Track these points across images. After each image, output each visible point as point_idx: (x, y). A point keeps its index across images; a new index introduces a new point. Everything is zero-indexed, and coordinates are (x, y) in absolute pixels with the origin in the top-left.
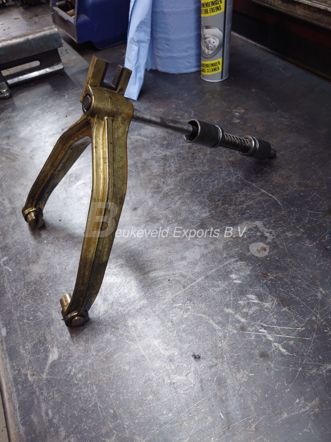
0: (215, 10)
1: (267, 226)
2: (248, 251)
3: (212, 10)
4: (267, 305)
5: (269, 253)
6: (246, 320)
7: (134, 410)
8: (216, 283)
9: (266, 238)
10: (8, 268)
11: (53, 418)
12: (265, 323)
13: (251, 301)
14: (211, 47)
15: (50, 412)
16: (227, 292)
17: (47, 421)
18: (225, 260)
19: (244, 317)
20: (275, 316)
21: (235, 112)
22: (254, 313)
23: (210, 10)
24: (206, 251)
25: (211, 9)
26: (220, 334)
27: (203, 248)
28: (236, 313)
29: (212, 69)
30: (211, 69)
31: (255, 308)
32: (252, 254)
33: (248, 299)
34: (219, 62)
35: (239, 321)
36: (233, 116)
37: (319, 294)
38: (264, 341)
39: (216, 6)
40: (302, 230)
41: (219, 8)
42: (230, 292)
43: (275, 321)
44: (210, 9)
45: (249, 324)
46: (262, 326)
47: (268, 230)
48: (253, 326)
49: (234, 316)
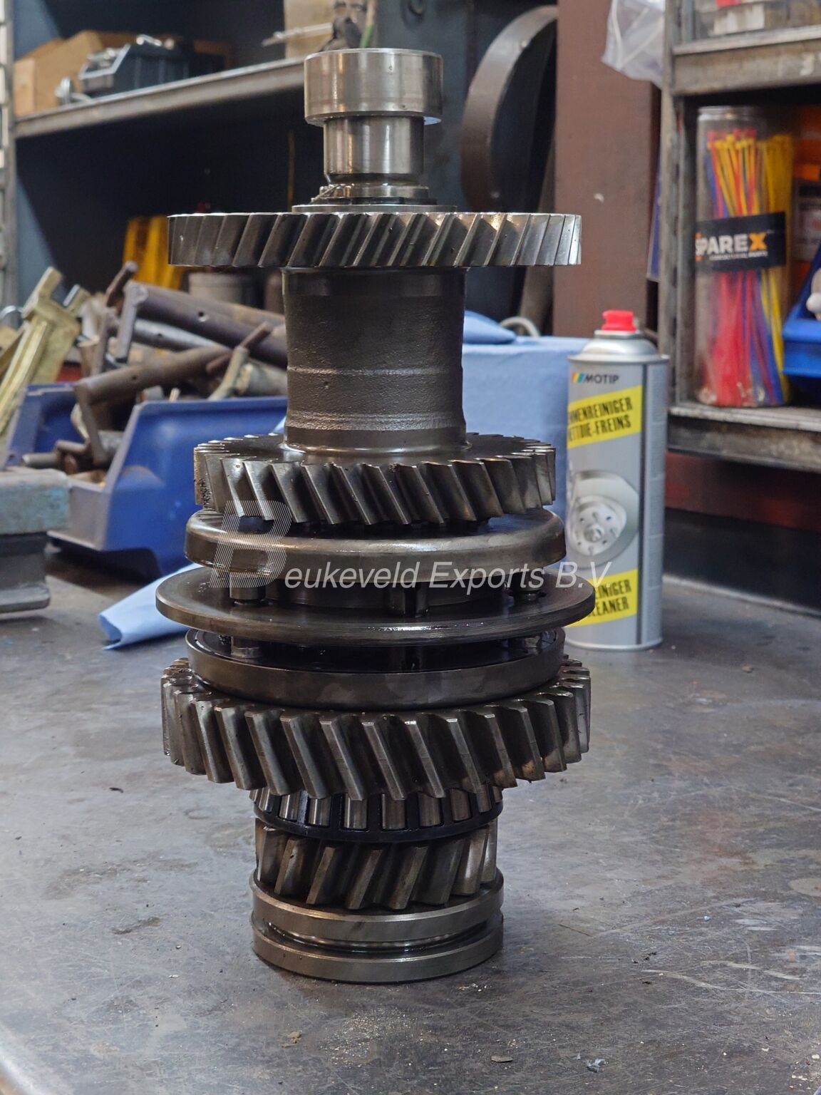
0: (613, 427)
3: (604, 427)
14: (599, 532)
23: (597, 427)
25: (599, 424)
29: (604, 604)
34: (627, 583)
39: (615, 415)
41: (624, 422)
44: (596, 423)
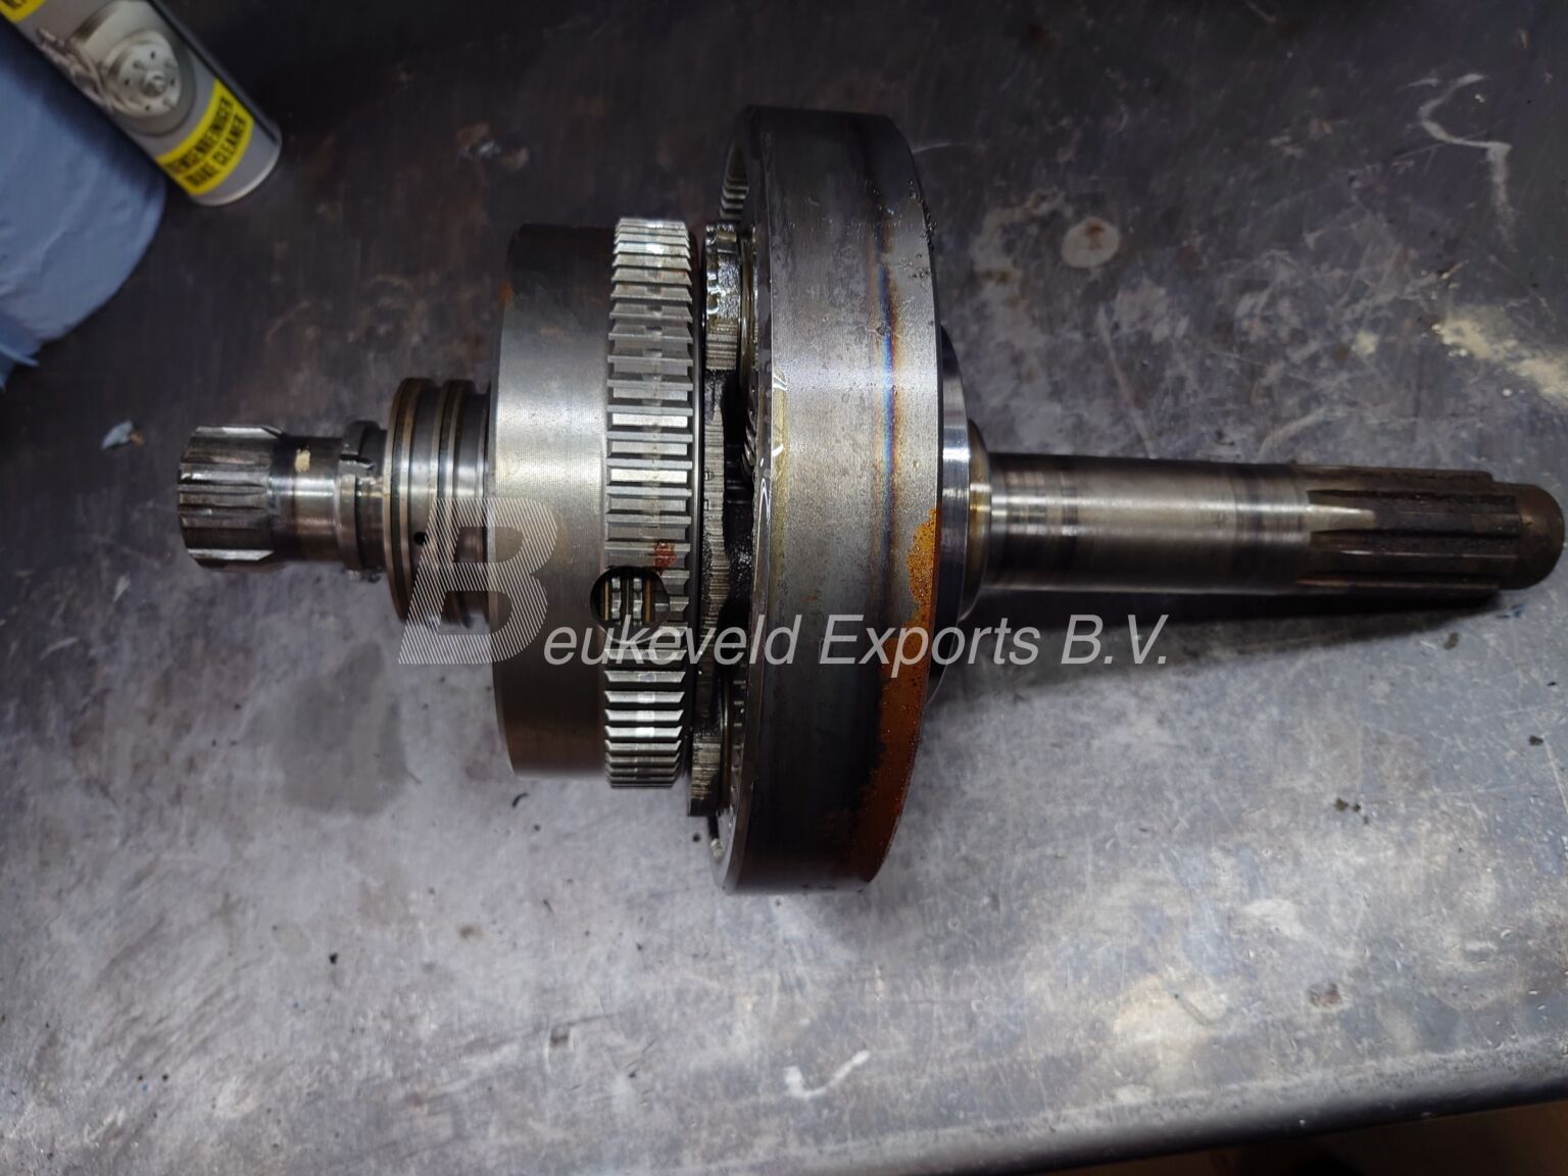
1: (1014, 199)
2: (1085, 271)
4: (1283, 275)
5: (1112, 222)
6: (1314, 338)
7: (1518, 691)
8: (1166, 384)
9: (1055, 214)
10: (846, 1069)
11: (1494, 936)
12: (1340, 296)
13: (1257, 311)
15: (1474, 946)
16: (1208, 362)
17: (1501, 958)
18: (1094, 339)
19: (1304, 341)
20: (1325, 267)
21: (474, 150)
22: (1300, 315)
24: (1042, 383)
26: (1340, 412)
27: (1026, 388)
28: (1286, 359)
30: (227, 145)
31: (1284, 306)
32: (1098, 266)
33: (1250, 315)
35: (1313, 360)
36: (490, 163)
37: (1289, 151)
38: (1391, 315)
40: (1064, 122)
42: (1212, 356)
43: (1338, 273)
45: (1329, 335)
46: (1347, 305)
47: (1029, 204)
48: (1338, 328)
49: (1294, 366)
